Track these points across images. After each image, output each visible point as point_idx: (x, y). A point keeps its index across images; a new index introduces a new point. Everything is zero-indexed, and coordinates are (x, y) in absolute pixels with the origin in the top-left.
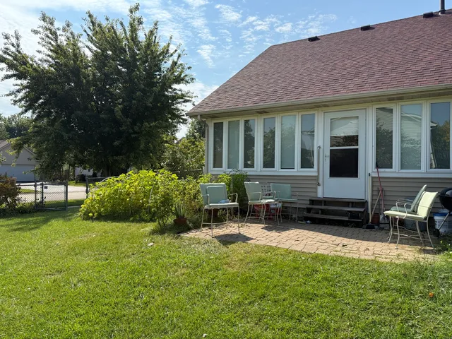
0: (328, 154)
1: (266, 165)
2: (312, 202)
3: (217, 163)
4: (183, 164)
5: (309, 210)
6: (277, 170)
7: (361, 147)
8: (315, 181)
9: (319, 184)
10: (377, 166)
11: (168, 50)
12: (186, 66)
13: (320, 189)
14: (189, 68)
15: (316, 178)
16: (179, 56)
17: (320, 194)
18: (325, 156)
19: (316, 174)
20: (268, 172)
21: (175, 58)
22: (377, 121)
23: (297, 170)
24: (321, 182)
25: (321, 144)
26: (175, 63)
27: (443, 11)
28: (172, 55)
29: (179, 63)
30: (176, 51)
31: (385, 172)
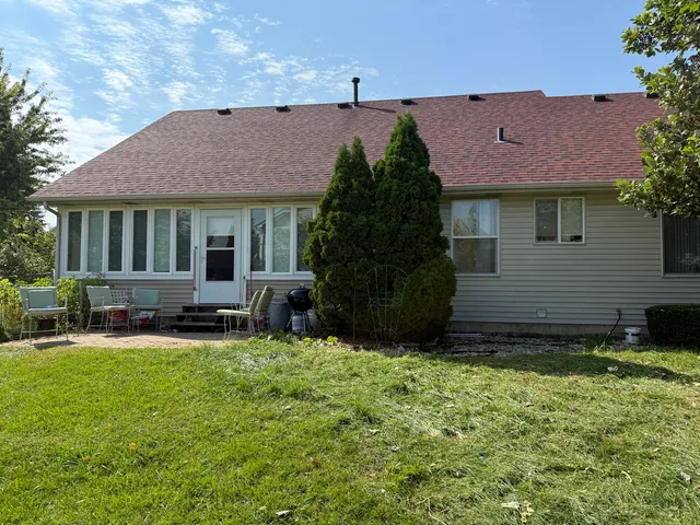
0: (205, 255)
1: (135, 268)
2: (187, 309)
3: (73, 264)
4: (22, 266)
5: (180, 318)
6: (149, 273)
7: (236, 249)
8: (191, 285)
9: (195, 289)
10: (252, 269)
11: (22, 91)
12: (53, 117)
13: (196, 294)
14: (58, 120)
15: (192, 282)
16: (43, 100)
17: (196, 300)
18: (201, 257)
19: (192, 278)
20: (139, 275)
21: (36, 101)
22: (252, 220)
23: (173, 274)
24: (197, 287)
25: (197, 244)
26: (35, 110)
27: (356, 103)
28: (29, 98)
29: (42, 111)
30: (37, 92)
31: (258, 275)
